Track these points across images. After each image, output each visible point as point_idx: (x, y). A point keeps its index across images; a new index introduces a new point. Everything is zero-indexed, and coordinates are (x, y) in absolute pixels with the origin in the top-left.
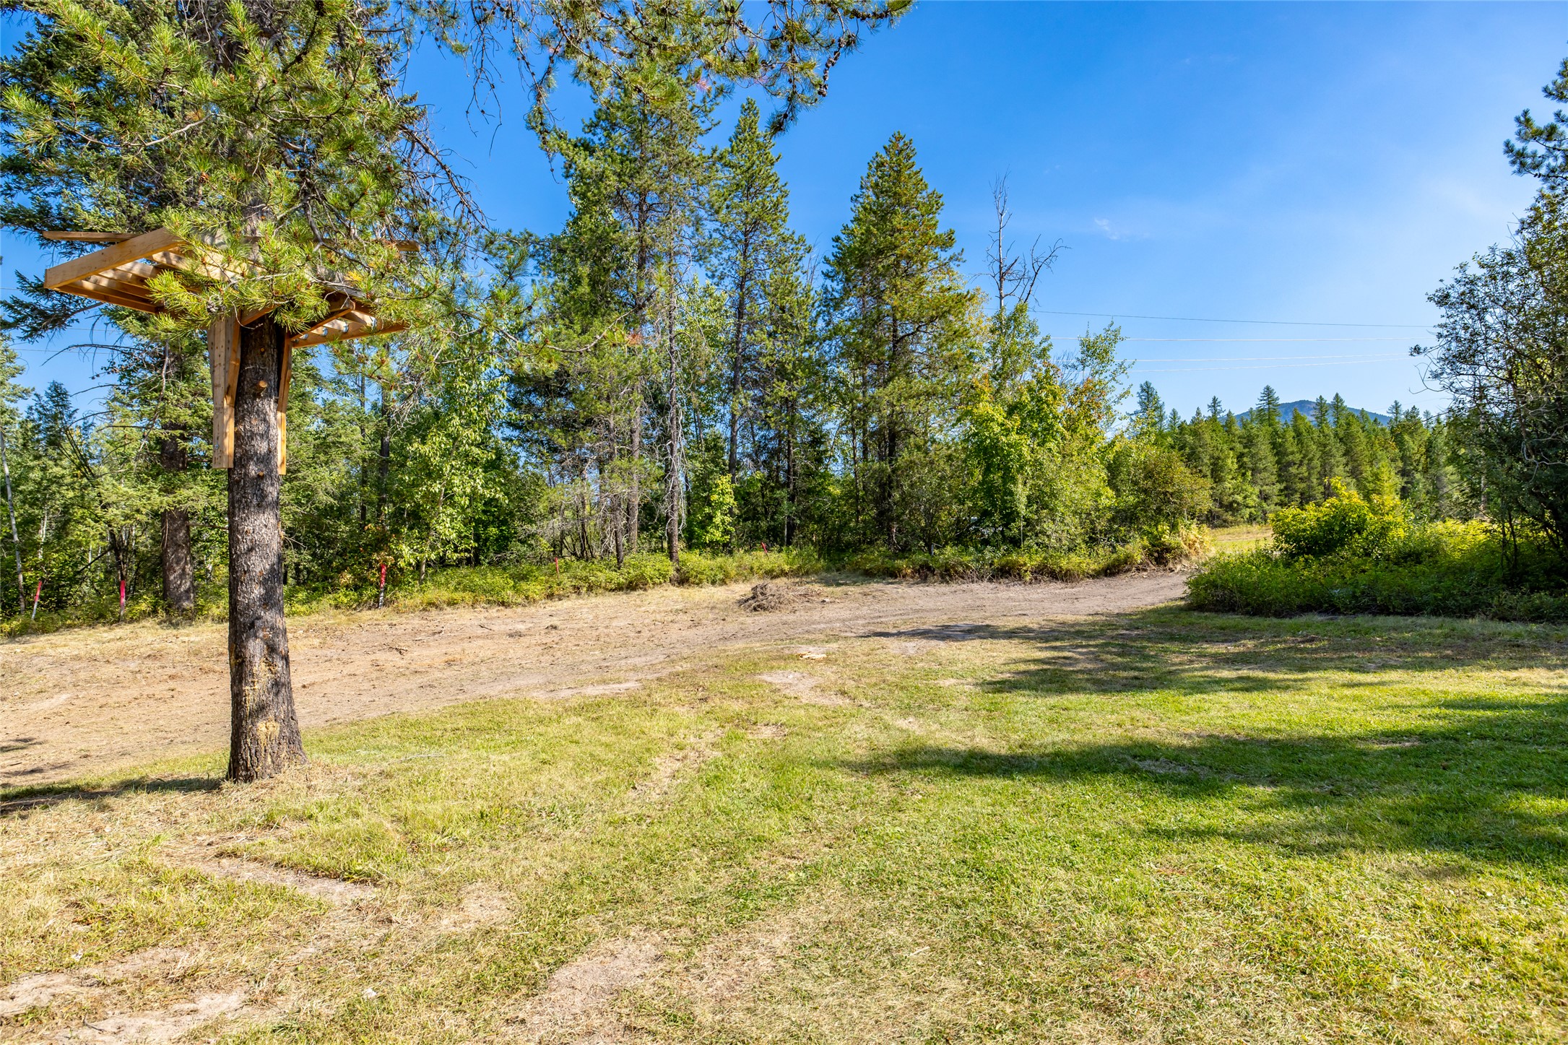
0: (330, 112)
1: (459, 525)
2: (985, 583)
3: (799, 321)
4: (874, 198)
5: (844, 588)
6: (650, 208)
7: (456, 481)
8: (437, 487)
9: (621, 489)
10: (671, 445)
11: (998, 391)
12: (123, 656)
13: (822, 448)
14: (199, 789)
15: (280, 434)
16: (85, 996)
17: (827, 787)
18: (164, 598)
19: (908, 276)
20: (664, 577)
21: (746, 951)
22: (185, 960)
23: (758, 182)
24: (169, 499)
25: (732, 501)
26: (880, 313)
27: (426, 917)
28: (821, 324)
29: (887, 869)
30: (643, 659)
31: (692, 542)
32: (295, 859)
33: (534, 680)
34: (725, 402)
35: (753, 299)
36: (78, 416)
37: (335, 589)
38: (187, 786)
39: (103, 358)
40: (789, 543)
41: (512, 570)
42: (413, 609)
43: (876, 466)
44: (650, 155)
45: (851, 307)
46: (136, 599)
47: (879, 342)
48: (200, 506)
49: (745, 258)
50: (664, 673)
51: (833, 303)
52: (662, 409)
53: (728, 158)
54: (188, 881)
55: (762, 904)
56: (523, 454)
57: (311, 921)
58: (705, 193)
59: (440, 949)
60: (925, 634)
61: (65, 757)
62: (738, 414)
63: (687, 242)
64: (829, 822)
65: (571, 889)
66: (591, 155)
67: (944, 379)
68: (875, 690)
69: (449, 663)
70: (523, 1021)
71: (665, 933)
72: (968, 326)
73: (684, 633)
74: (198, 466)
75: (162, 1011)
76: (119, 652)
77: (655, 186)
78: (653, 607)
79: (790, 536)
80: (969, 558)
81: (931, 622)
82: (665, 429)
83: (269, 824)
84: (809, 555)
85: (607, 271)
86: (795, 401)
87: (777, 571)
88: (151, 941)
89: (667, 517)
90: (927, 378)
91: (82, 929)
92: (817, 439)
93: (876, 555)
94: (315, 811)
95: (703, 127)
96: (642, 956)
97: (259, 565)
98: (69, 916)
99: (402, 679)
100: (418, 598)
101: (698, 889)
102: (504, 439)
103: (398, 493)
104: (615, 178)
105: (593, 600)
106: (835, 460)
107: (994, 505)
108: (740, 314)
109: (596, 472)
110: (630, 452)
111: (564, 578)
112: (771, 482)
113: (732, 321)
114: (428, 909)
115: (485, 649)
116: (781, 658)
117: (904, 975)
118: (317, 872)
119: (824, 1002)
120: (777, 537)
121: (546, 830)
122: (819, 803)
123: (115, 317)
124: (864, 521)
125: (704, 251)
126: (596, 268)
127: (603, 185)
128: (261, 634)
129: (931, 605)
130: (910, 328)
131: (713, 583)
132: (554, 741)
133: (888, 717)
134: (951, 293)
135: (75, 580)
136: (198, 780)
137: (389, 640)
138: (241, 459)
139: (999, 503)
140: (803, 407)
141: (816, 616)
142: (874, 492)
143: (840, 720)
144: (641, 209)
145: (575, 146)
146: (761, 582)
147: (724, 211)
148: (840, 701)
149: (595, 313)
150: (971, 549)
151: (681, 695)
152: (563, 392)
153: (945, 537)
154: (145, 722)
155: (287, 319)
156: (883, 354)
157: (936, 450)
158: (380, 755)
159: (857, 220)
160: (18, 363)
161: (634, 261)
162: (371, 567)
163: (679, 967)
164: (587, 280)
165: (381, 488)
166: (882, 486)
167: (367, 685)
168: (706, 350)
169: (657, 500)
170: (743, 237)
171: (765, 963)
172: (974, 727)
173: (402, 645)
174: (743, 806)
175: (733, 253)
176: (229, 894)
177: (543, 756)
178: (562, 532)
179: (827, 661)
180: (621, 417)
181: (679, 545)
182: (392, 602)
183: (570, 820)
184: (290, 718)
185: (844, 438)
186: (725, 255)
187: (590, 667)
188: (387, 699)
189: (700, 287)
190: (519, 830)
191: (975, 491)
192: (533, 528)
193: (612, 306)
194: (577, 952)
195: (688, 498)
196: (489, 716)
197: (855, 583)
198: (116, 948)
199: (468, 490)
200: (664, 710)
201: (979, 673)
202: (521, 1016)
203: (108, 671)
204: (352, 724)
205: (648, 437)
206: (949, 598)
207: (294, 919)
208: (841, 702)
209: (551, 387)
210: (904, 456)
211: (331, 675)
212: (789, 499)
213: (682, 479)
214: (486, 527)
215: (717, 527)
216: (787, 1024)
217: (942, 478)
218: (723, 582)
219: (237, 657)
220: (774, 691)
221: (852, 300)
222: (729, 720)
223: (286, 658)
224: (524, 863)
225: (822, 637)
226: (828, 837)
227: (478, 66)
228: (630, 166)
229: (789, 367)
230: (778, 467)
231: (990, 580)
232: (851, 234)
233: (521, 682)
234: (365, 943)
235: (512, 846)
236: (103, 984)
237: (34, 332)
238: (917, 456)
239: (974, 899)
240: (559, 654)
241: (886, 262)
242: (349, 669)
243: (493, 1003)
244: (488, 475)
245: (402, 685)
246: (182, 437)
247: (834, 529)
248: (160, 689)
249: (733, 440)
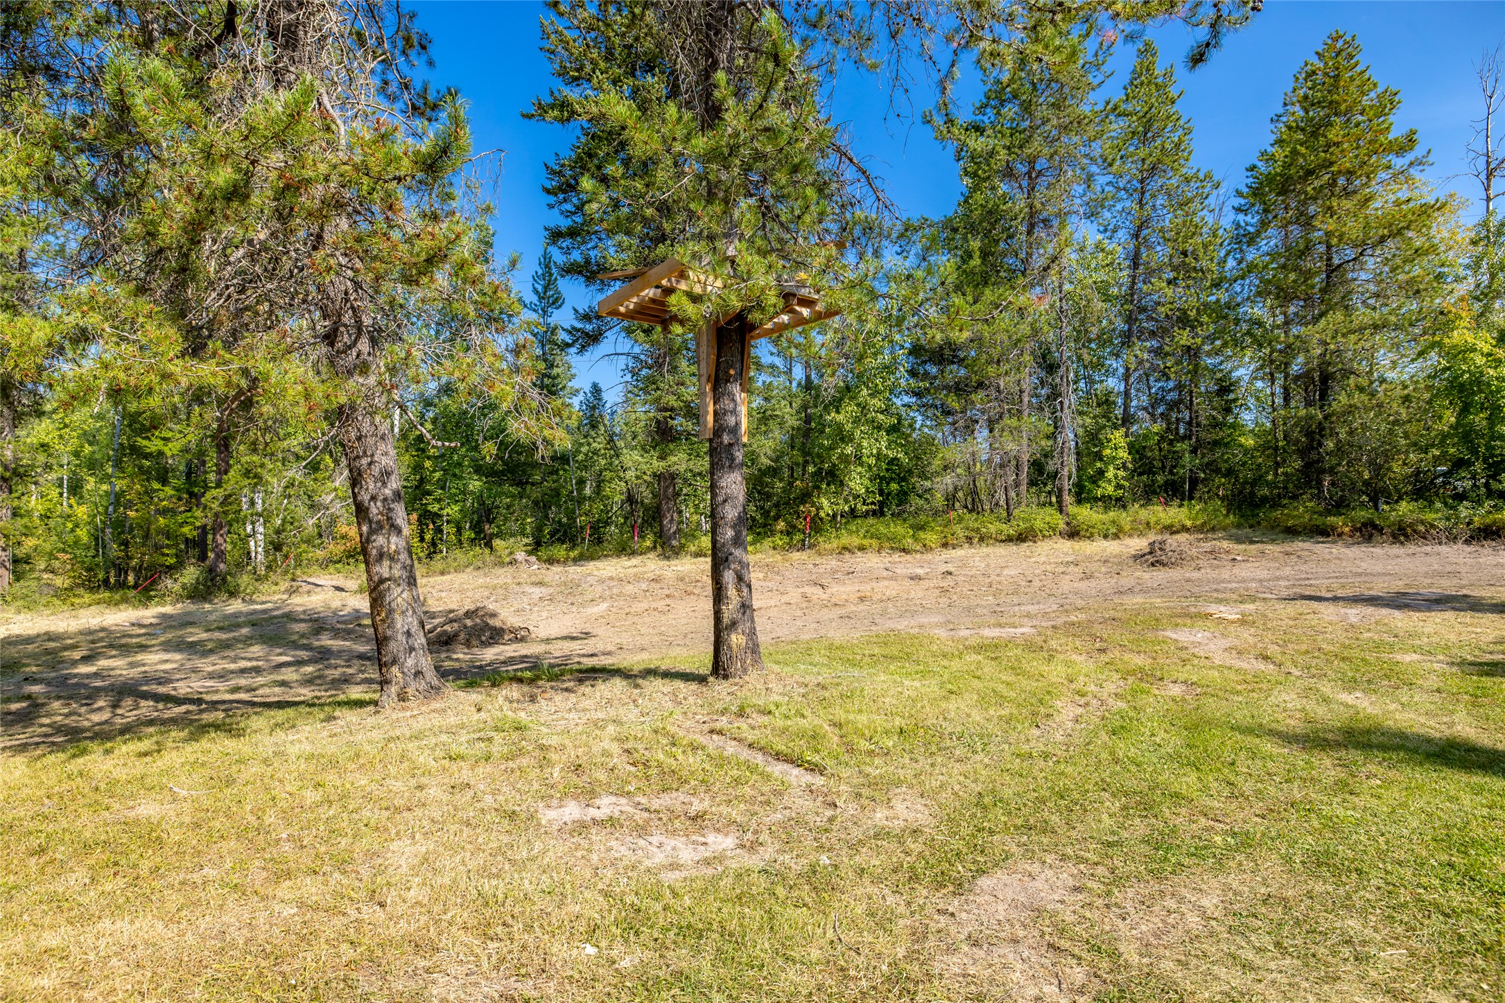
0: (782, 144)
1: (867, 482)
2: (1460, 545)
3: (1204, 263)
4: (1302, 113)
5: (1259, 545)
6: (1040, 173)
7: (865, 444)
8: (849, 450)
9: (1011, 447)
10: (1061, 403)
11: (1482, 314)
12: (638, 578)
13: (1232, 396)
14: (693, 680)
15: (743, 410)
16: (640, 817)
17: (1253, 754)
18: (660, 537)
19: (1347, 194)
20: (1054, 530)
21: (1171, 903)
22: (696, 806)
23: (1156, 125)
24: (662, 464)
25: (1126, 455)
26: (1308, 241)
27: (863, 808)
28: (1231, 263)
29: (1340, 855)
30: (1036, 607)
31: (1082, 495)
32: (763, 743)
33: (935, 619)
34: (1117, 356)
35: (1149, 248)
36: (608, 405)
37: (773, 535)
38: (686, 677)
39: (622, 361)
40: (1191, 498)
41: (911, 521)
42: (831, 552)
43: (1303, 412)
44: (1039, 122)
45: (1271, 240)
46: (643, 537)
47: (1308, 274)
48: (682, 468)
49: (1141, 207)
50: (1060, 622)
51: (1245, 239)
52: (1051, 368)
53: (1123, 107)
54: (694, 748)
55: (1186, 861)
56: (919, 418)
57: (778, 793)
58: (1097, 149)
59: (876, 836)
60: (1373, 601)
61: (609, 648)
62: (1133, 367)
63: (1078, 201)
64: (1260, 791)
65: (985, 808)
66: (982, 134)
67: (1400, 307)
68: (1307, 658)
69: (862, 599)
70: (952, 915)
71: (1082, 867)
72: (1436, 241)
73: (1076, 585)
74: (680, 439)
75: (684, 839)
76: (635, 575)
77: (1046, 151)
78: (1043, 559)
79: (1192, 489)
80: (1434, 516)
81: (1379, 588)
82: (1054, 387)
83: (741, 714)
84: (1215, 510)
85: (997, 242)
86: (1199, 348)
87: (1178, 526)
88: (675, 786)
89: (1057, 473)
90: (1374, 309)
91: (633, 769)
92: (1225, 387)
93: (1302, 510)
94: (773, 708)
95: (1095, 82)
96: (1059, 883)
97: (731, 513)
98: (625, 758)
99: (825, 610)
100: (835, 543)
101: (1113, 833)
102: (904, 406)
103: (819, 456)
104: (1005, 151)
105: (985, 550)
106: (1248, 408)
107: (1474, 451)
108: (1135, 265)
109: (986, 432)
110: (1020, 411)
111: (959, 530)
112: (1170, 436)
113: (1125, 273)
114: (864, 802)
115: (889, 589)
116: (1187, 615)
117: (1373, 973)
118: (778, 757)
119: (1270, 977)
120: (1176, 491)
121: (958, 752)
122: (1245, 770)
123: (629, 331)
124: (1285, 474)
125: (1096, 207)
126: (986, 241)
127: (993, 161)
128: (733, 566)
129: (1379, 568)
130: (1350, 253)
131: (1106, 537)
132: (958, 674)
133: (1326, 688)
134: (1411, 205)
135: (607, 523)
136: (692, 674)
137: (814, 577)
138: (718, 431)
139: (1482, 449)
140: (1209, 354)
141: (1226, 574)
142: (1298, 441)
143: (1264, 686)
144: (1030, 177)
145: (967, 130)
146: (1159, 537)
147: (1118, 163)
148: (1261, 666)
149: (986, 283)
150: (1438, 505)
151: (1078, 643)
152: (957, 360)
153: (1398, 491)
154: (654, 627)
155: (755, 316)
156: (1313, 287)
157: (1386, 390)
158: (815, 670)
159: (1280, 142)
160: (573, 371)
161: (1023, 228)
162: (799, 517)
163: (1099, 903)
164: (978, 253)
165: (805, 452)
166: (1309, 434)
167: (799, 613)
168: (1098, 305)
169: (1046, 456)
170: (1139, 186)
171: (1193, 920)
172: (1452, 712)
173: (824, 582)
174: (1156, 760)
175: (1128, 204)
176: (721, 762)
177: (950, 686)
178: (955, 489)
179: (1243, 622)
180: (1011, 379)
181: (1068, 499)
182: (815, 546)
183: (979, 747)
184: (752, 634)
185: (1259, 384)
186: (1119, 207)
187: (985, 611)
188: (815, 625)
189: (1090, 243)
190: (934, 748)
191: (1444, 436)
192: (928, 484)
193: (1002, 274)
194: (997, 865)
195: (1078, 454)
196: (899, 647)
197: (1273, 541)
198: (654, 787)
199: (875, 451)
200: (1062, 657)
201: (1455, 651)
202: (951, 909)
203: (629, 589)
204: (793, 643)
205: (1037, 396)
206: (1406, 562)
207: (765, 789)
208: (1263, 667)
209: (945, 355)
210: (1340, 400)
211: (772, 603)
212: (1191, 452)
213: (1071, 436)
214: (888, 484)
215: (1109, 481)
216: (1226, 988)
217: (1396, 422)
218: (1116, 536)
219: (717, 583)
220: (1181, 649)
221: (1270, 232)
222: (1133, 673)
223: (749, 586)
224: (941, 777)
225: (1235, 597)
226: (1259, 807)
227: (894, 75)
228: (1019, 138)
229: (1193, 314)
230: (1178, 419)
231: (1467, 542)
232: (1271, 158)
233: (924, 620)
234: (818, 819)
235: (929, 761)
236: (647, 810)
237: (583, 349)
238: (1358, 398)
239: (1471, 911)
240: (955, 597)
241: (1317, 183)
242: (785, 599)
243: (925, 892)
244: (891, 438)
245: (826, 614)
246: (671, 418)
247: (1246, 482)
248: (660, 604)
249: (1127, 394)
